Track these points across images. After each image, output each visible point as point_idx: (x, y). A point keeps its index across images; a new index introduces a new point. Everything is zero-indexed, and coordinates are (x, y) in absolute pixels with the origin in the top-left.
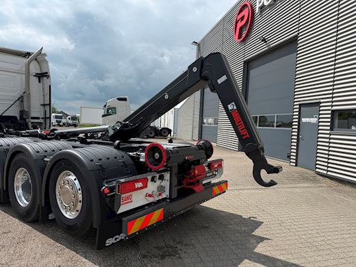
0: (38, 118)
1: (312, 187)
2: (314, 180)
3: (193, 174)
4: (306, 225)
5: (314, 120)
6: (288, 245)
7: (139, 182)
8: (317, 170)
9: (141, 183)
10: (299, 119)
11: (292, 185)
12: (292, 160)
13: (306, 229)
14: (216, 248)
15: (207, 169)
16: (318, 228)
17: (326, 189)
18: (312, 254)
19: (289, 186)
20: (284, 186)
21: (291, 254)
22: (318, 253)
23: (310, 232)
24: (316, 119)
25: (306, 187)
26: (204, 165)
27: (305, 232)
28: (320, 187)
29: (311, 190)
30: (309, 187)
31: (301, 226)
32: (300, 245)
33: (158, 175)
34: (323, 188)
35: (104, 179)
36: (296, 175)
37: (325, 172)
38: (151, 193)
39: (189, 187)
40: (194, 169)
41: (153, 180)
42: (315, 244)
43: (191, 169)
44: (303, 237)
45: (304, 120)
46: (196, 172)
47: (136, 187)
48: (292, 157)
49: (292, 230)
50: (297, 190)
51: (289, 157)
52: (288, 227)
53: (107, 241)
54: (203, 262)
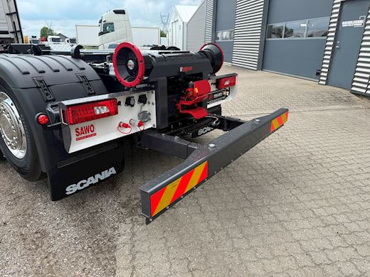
0: (7, 33)
1: (346, 109)
2: (348, 101)
3: (191, 93)
4: (343, 158)
5: (359, 23)
6: (320, 185)
7: (102, 105)
8: (353, 89)
9: (105, 107)
10: (339, 23)
11: (322, 108)
12: (322, 78)
13: (343, 163)
14: (222, 192)
15: (213, 88)
16: (358, 161)
17: (363, 111)
18: (355, 198)
19: (317, 108)
20: (312, 109)
21: (326, 199)
22: (363, 196)
23: (349, 167)
24: (362, 21)
25: (339, 110)
26: (210, 82)
27: (342, 168)
28: (356, 108)
29: (344, 112)
30: (343, 109)
31: (337, 159)
32: (337, 186)
33: (136, 96)
34: (360, 110)
35: (48, 101)
36: (327, 96)
37: (364, 91)
38: (127, 123)
39: (186, 111)
40: (193, 87)
41: (129, 102)
42: (358, 184)
43: (188, 87)
44: (340, 174)
45: (345, 24)
46: (196, 90)
47: (98, 112)
48: (322, 74)
49: (324, 165)
50: (329, 113)
51: (318, 74)
52: (320, 161)
53: (68, 189)
54: (203, 213)
